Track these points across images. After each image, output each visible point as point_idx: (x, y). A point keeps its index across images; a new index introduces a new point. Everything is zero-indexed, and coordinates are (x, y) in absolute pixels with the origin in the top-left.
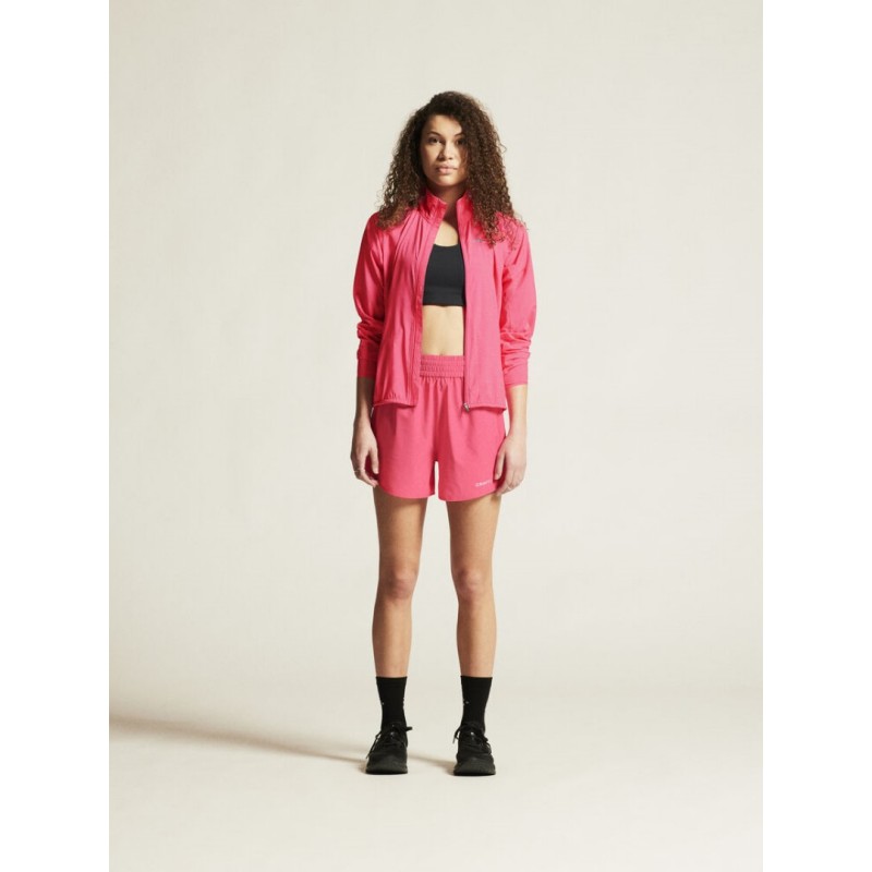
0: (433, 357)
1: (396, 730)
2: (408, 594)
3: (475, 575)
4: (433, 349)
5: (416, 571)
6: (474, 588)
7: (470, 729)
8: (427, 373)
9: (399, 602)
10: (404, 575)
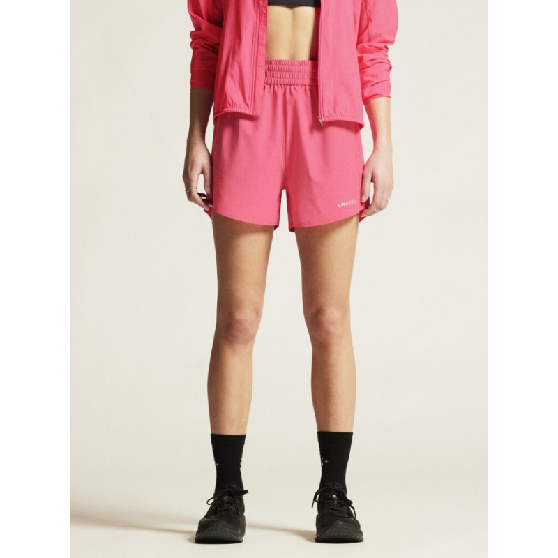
0: (280, 62)
1: (230, 494)
2: (250, 340)
3: (332, 314)
4: (281, 53)
5: (258, 313)
6: (332, 328)
7: (330, 490)
8: (275, 80)
9: (239, 347)
10: (244, 315)
